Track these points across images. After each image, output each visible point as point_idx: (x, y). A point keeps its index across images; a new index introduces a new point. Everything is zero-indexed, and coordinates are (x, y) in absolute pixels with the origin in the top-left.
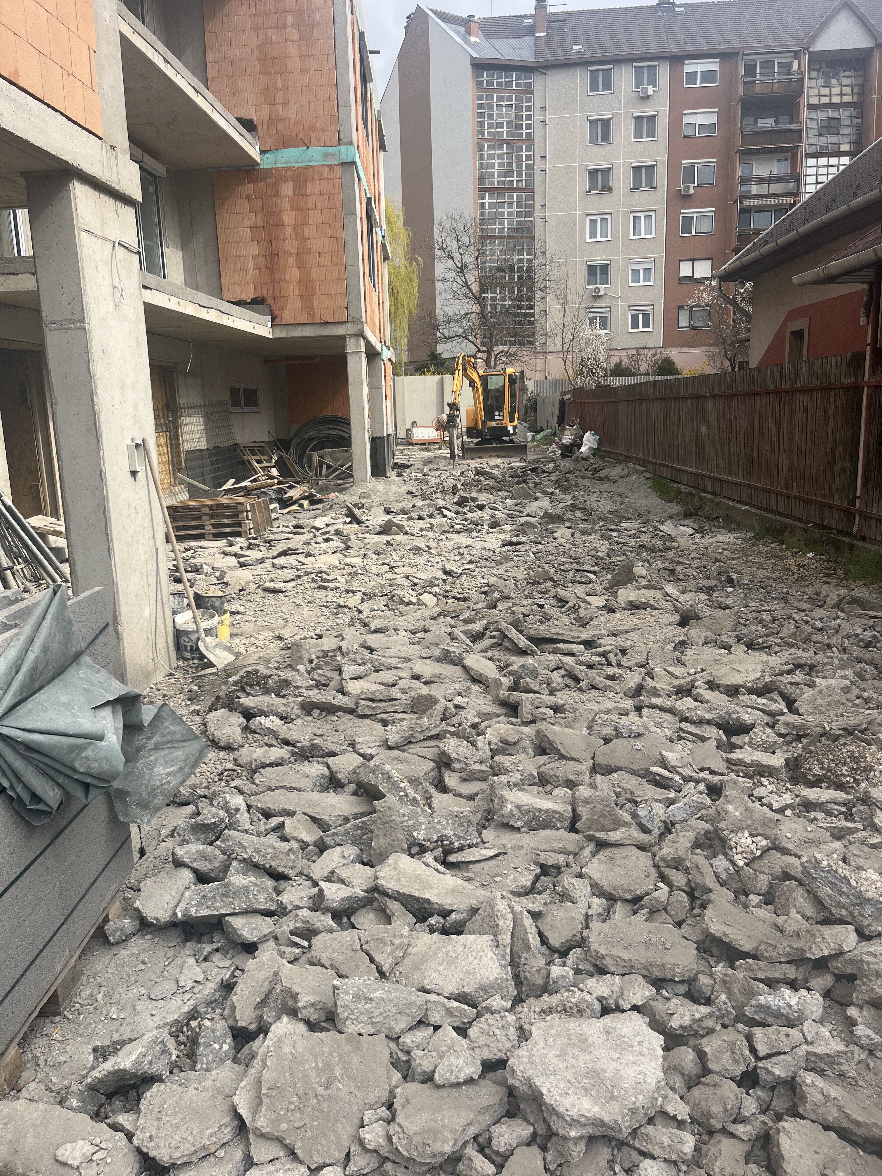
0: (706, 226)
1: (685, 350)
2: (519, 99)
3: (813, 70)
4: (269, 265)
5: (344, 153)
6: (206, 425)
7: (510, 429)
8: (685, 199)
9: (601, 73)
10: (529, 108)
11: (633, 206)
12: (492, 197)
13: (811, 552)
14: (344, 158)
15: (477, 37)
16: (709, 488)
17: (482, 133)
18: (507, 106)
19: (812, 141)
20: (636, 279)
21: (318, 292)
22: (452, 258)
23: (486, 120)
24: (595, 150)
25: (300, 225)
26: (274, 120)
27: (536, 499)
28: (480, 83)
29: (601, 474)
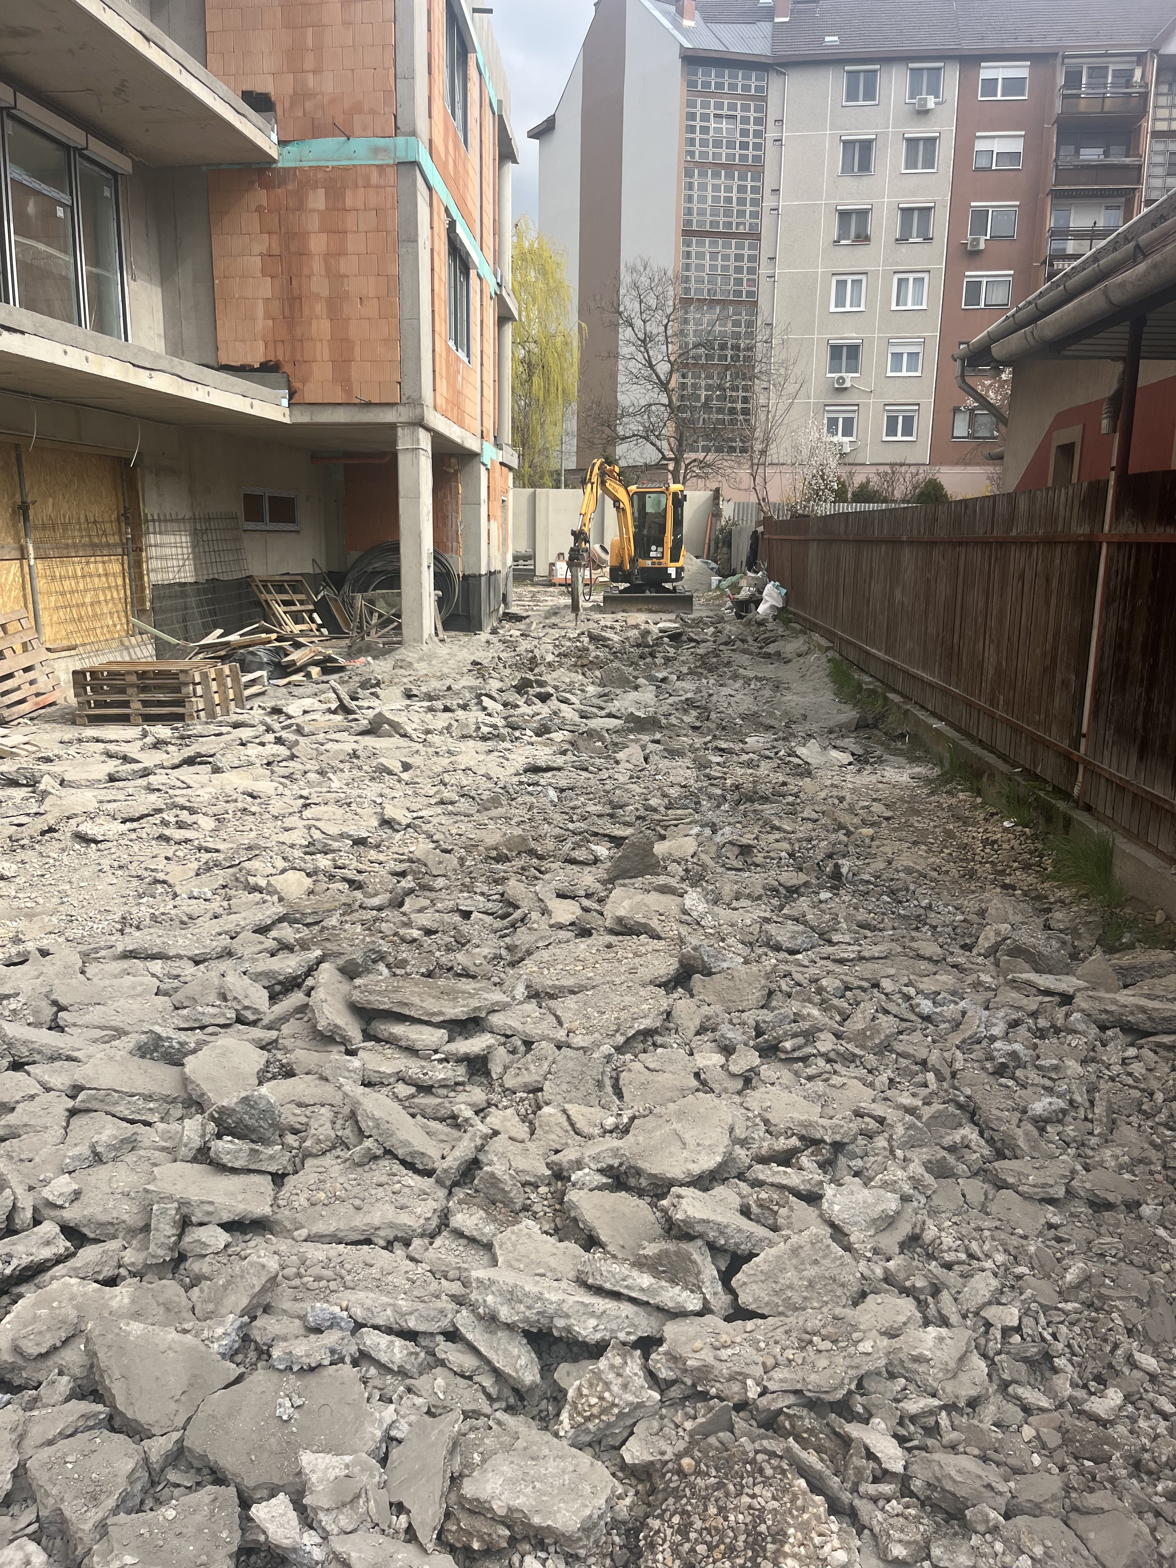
0: (1000, 296)
1: (959, 469)
2: (745, 108)
3: (1163, 83)
4: (287, 314)
5: (401, 147)
6: (194, 547)
7: (672, 572)
8: (973, 256)
9: (862, 75)
10: (759, 121)
11: (897, 264)
12: (700, 244)
13: (1008, 819)
14: (402, 156)
15: (692, 19)
16: (899, 686)
17: (692, 154)
18: (729, 117)
19: (1158, 183)
20: (897, 367)
21: (358, 358)
22: (631, 325)
23: (698, 136)
24: (849, 182)
25: (336, 253)
26: (301, 96)
27: (636, 688)
28: (692, 84)
29: (771, 649)
